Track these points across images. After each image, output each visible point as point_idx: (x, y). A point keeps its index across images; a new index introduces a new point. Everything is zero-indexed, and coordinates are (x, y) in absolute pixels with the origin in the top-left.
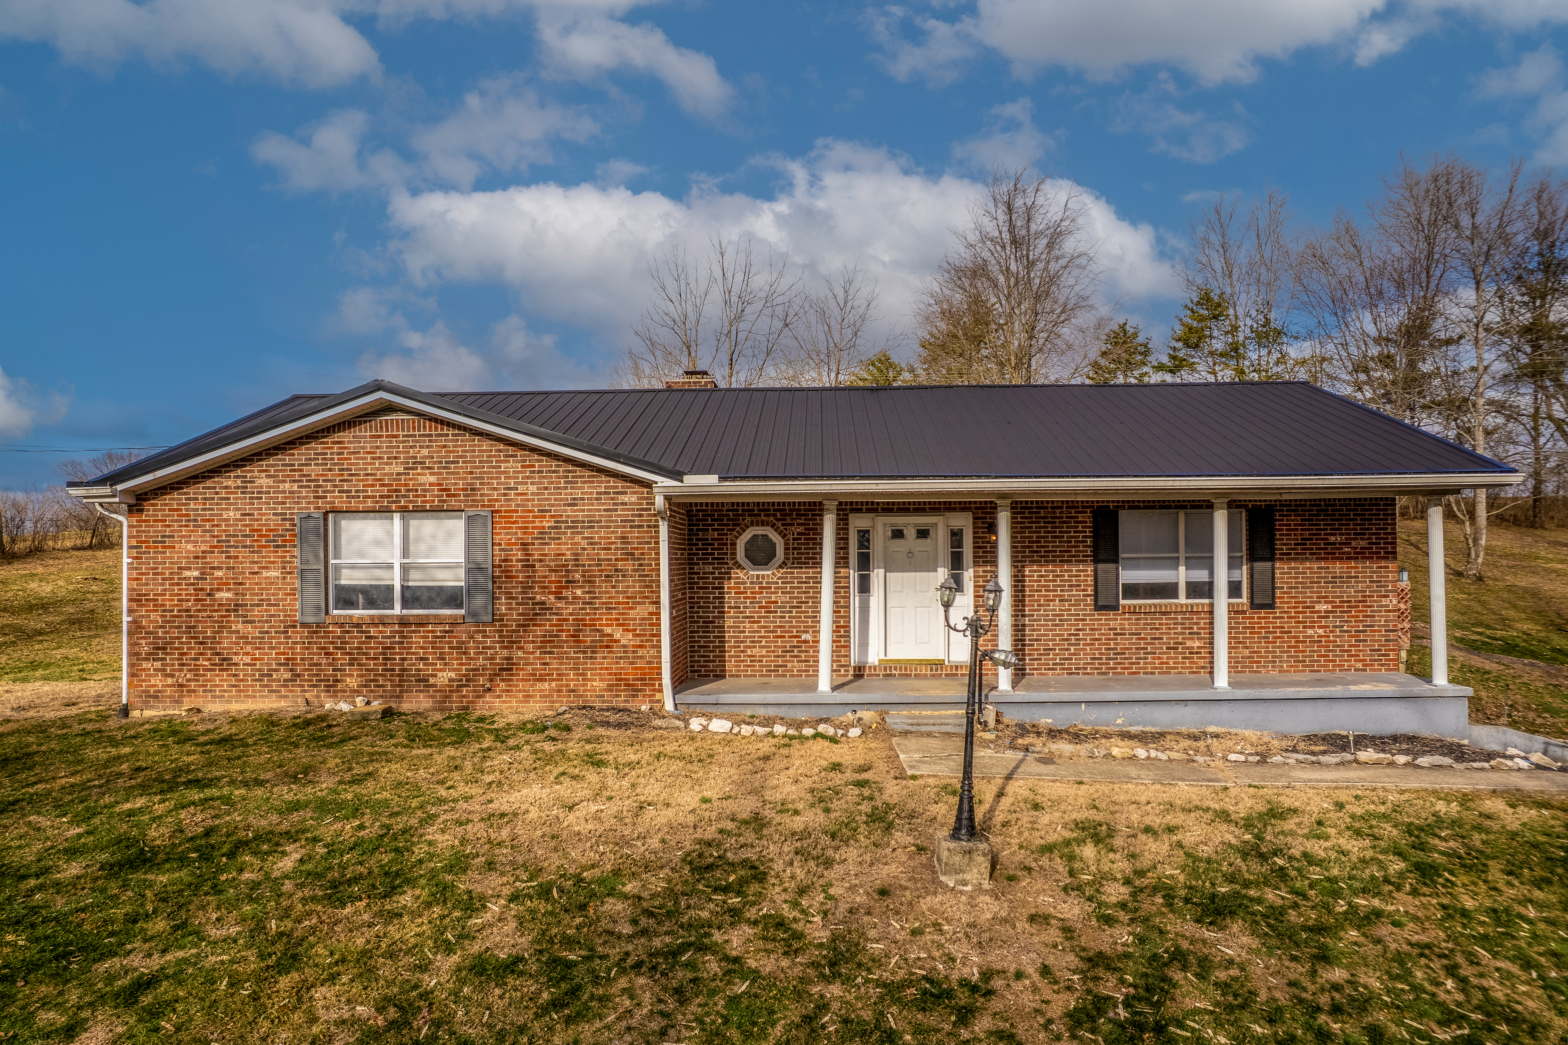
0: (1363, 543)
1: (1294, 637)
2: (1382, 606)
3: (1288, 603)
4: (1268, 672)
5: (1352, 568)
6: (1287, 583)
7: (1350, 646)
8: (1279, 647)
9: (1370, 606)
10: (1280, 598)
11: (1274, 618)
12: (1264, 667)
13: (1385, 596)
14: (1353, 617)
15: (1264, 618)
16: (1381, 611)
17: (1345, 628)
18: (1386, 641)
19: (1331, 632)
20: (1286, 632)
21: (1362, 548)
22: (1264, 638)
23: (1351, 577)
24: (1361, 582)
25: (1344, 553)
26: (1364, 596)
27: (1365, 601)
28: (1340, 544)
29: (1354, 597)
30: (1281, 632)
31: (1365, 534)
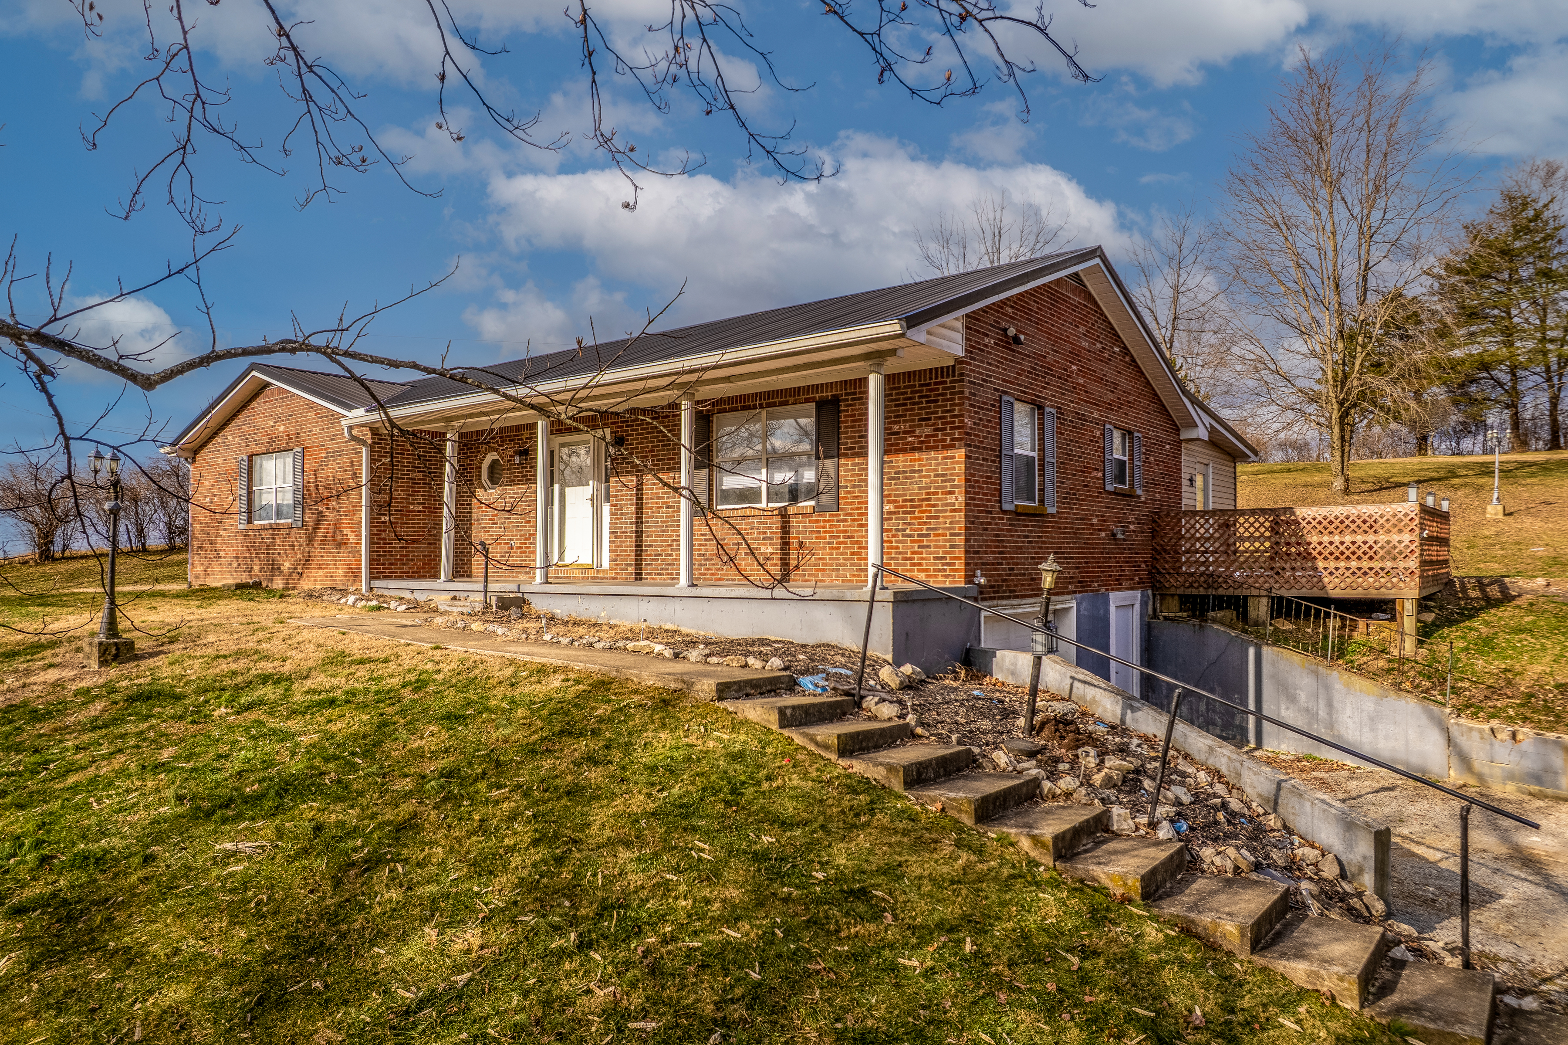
0: (928, 431)
1: (857, 542)
2: (947, 505)
3: (851, 503)
4: (832, 581)
5: (915, 460)
6: (851, 481)
7: (913, 553)
8: (842, 554)
9: (934, 506)
10: (844, 498)
11: (838, 521)
12: (829, 576)
13: (950, 493)
14: (916, 518)
15: (829, 521)
16: (946, 511)
17: (908, 532)
18: (952, 547)
19: (894, 536)
20: (849, 537)
21: (926, 436)
22: (829, 543)
23: (914, 472)
24: (925, 477)
25: (907, 444)
26: (928, 494)
27: (929, 500)
28: (904, 433)
29: (917, 494)
30: (845, 537)
31: (930, 419)
